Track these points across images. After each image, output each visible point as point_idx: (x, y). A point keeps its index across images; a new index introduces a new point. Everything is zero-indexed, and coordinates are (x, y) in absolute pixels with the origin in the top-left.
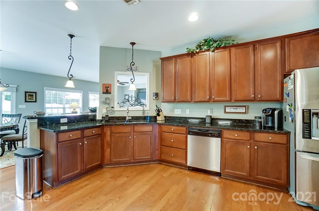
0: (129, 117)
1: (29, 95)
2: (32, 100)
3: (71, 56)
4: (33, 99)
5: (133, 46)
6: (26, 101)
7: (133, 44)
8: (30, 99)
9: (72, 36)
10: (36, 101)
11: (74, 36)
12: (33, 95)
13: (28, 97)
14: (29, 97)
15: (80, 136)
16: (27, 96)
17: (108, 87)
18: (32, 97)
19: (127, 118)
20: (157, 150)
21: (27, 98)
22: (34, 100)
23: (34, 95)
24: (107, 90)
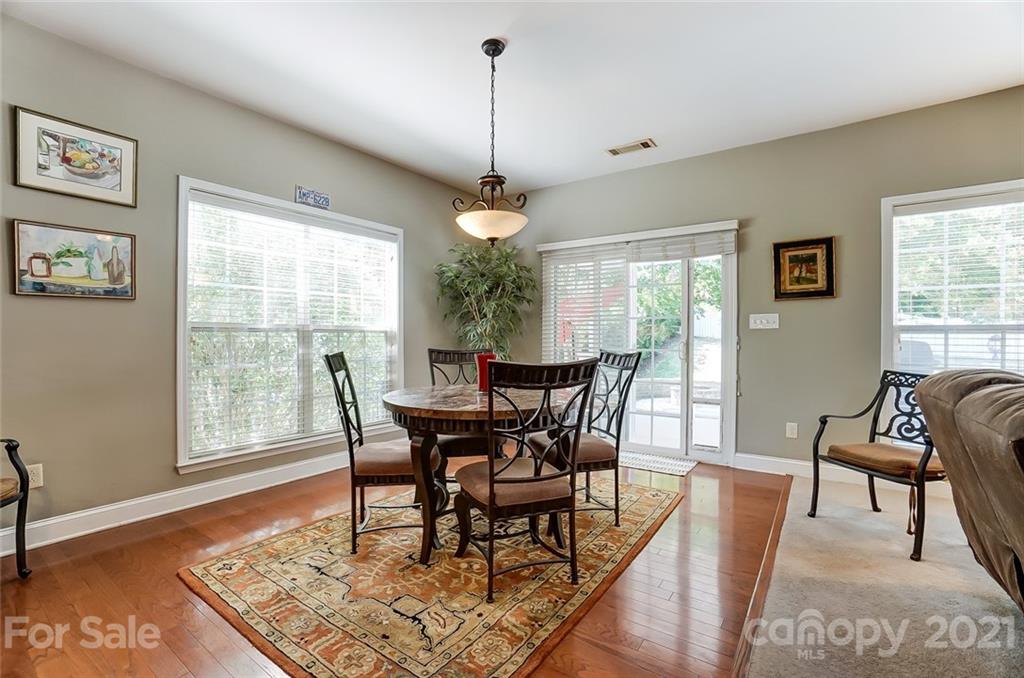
1: (794, 260)
2: (811, 287)
4: (816, 282)
6: (780, 295)
8: (798, 280)
10: (829, 292)
12: (813, 258)
13: (791, 272)
14: (796, 273)
16: (786, 266)
18: (808, 271)
21: (786, 276)
22: (821, 284)
23: (820, 253)
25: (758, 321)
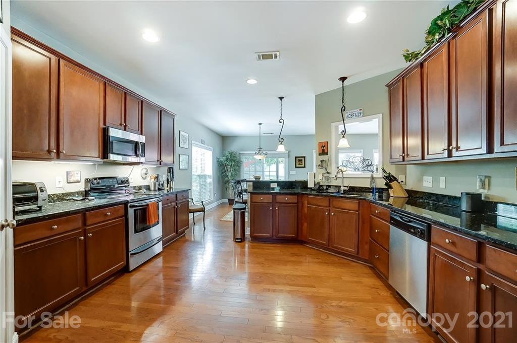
0: (345, 186)
2: (301, 166)
3: (281, 119)
5: (343, 82)
6: (296, 167)
7: (343, 79)
8: (299, 164)
9: (281, 98)
10: (304, 167)
11: (283, 98)
15: (271, 201)
16: (297, 161)
17: (324, 146)
19: (342, 188)
20: (366, 243)
21: (297, 163)
22: (303, 166)
23: (303, 159)
24: (323, 150)
25: (292, 173)
